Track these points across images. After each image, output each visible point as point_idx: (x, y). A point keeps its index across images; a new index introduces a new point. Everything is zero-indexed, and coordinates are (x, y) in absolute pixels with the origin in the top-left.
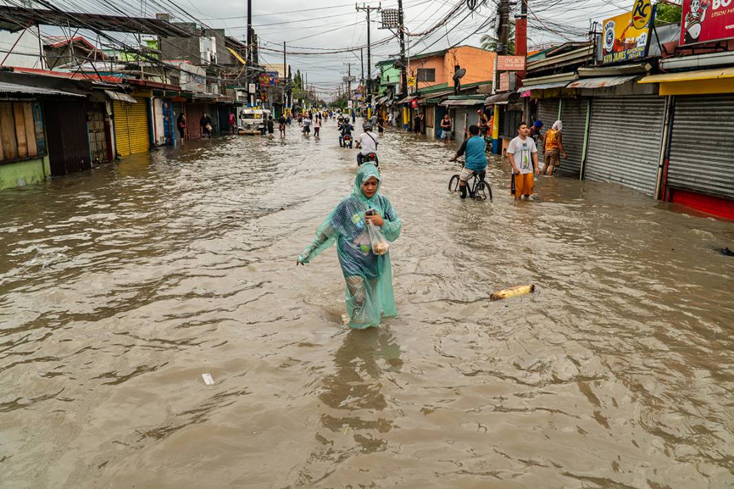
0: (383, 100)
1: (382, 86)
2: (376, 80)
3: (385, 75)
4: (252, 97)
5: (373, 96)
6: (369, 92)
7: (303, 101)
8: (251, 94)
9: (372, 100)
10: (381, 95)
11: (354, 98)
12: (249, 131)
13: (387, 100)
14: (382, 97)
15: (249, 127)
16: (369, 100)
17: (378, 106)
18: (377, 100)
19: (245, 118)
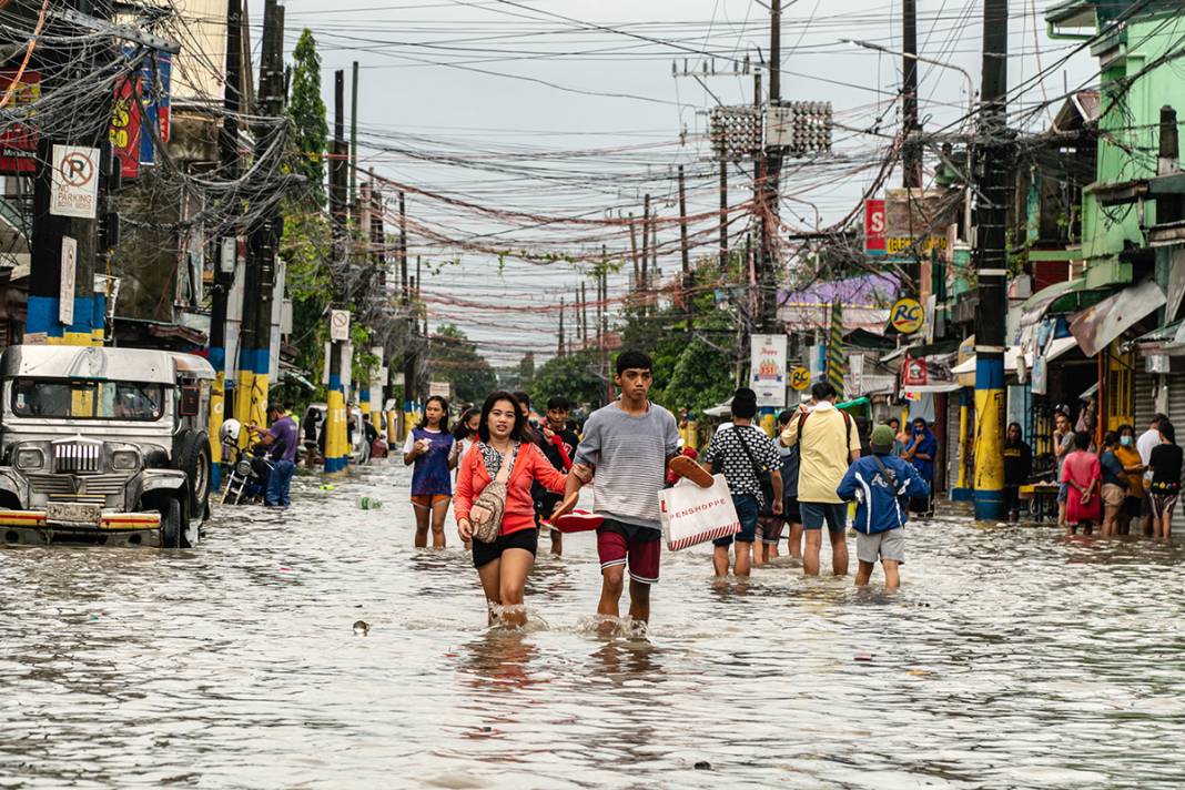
0: (1114, 319)
1: (1116, 196)
2: (1051, 143)
3: (1144, 104)
4: (69, 245)
5: (1017, 286)
6: (989, 249)
7: (340, 323)
8: (68, 225)
9: (1014, 317)
10: (1100, 276)
11: (793, 313)
12: (73, 513)
13: (1152, 321)
14: (1112, 289)
15: (66, 476)
16: (988, 319)
17: (1070, 374)
18: (1062, 315)
19: (35, 411)
